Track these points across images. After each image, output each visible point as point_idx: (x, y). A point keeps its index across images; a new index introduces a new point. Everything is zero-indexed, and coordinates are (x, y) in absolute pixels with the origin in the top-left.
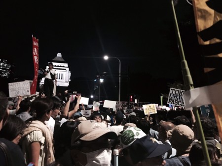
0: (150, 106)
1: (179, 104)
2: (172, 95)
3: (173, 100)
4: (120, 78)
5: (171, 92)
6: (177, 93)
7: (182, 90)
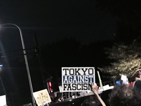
0: (42, 94)
1: (79, 88)
2: (66, 77)
3: (69, 85)
4: (25, 56)
5: (63, 73)
6: (72, 73)
7: (77, 68)
